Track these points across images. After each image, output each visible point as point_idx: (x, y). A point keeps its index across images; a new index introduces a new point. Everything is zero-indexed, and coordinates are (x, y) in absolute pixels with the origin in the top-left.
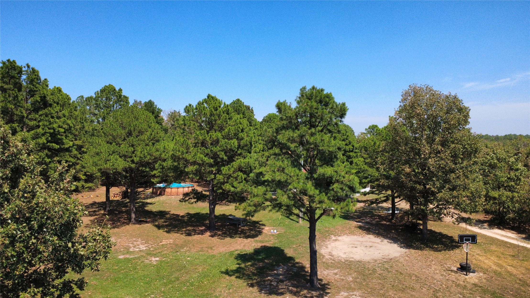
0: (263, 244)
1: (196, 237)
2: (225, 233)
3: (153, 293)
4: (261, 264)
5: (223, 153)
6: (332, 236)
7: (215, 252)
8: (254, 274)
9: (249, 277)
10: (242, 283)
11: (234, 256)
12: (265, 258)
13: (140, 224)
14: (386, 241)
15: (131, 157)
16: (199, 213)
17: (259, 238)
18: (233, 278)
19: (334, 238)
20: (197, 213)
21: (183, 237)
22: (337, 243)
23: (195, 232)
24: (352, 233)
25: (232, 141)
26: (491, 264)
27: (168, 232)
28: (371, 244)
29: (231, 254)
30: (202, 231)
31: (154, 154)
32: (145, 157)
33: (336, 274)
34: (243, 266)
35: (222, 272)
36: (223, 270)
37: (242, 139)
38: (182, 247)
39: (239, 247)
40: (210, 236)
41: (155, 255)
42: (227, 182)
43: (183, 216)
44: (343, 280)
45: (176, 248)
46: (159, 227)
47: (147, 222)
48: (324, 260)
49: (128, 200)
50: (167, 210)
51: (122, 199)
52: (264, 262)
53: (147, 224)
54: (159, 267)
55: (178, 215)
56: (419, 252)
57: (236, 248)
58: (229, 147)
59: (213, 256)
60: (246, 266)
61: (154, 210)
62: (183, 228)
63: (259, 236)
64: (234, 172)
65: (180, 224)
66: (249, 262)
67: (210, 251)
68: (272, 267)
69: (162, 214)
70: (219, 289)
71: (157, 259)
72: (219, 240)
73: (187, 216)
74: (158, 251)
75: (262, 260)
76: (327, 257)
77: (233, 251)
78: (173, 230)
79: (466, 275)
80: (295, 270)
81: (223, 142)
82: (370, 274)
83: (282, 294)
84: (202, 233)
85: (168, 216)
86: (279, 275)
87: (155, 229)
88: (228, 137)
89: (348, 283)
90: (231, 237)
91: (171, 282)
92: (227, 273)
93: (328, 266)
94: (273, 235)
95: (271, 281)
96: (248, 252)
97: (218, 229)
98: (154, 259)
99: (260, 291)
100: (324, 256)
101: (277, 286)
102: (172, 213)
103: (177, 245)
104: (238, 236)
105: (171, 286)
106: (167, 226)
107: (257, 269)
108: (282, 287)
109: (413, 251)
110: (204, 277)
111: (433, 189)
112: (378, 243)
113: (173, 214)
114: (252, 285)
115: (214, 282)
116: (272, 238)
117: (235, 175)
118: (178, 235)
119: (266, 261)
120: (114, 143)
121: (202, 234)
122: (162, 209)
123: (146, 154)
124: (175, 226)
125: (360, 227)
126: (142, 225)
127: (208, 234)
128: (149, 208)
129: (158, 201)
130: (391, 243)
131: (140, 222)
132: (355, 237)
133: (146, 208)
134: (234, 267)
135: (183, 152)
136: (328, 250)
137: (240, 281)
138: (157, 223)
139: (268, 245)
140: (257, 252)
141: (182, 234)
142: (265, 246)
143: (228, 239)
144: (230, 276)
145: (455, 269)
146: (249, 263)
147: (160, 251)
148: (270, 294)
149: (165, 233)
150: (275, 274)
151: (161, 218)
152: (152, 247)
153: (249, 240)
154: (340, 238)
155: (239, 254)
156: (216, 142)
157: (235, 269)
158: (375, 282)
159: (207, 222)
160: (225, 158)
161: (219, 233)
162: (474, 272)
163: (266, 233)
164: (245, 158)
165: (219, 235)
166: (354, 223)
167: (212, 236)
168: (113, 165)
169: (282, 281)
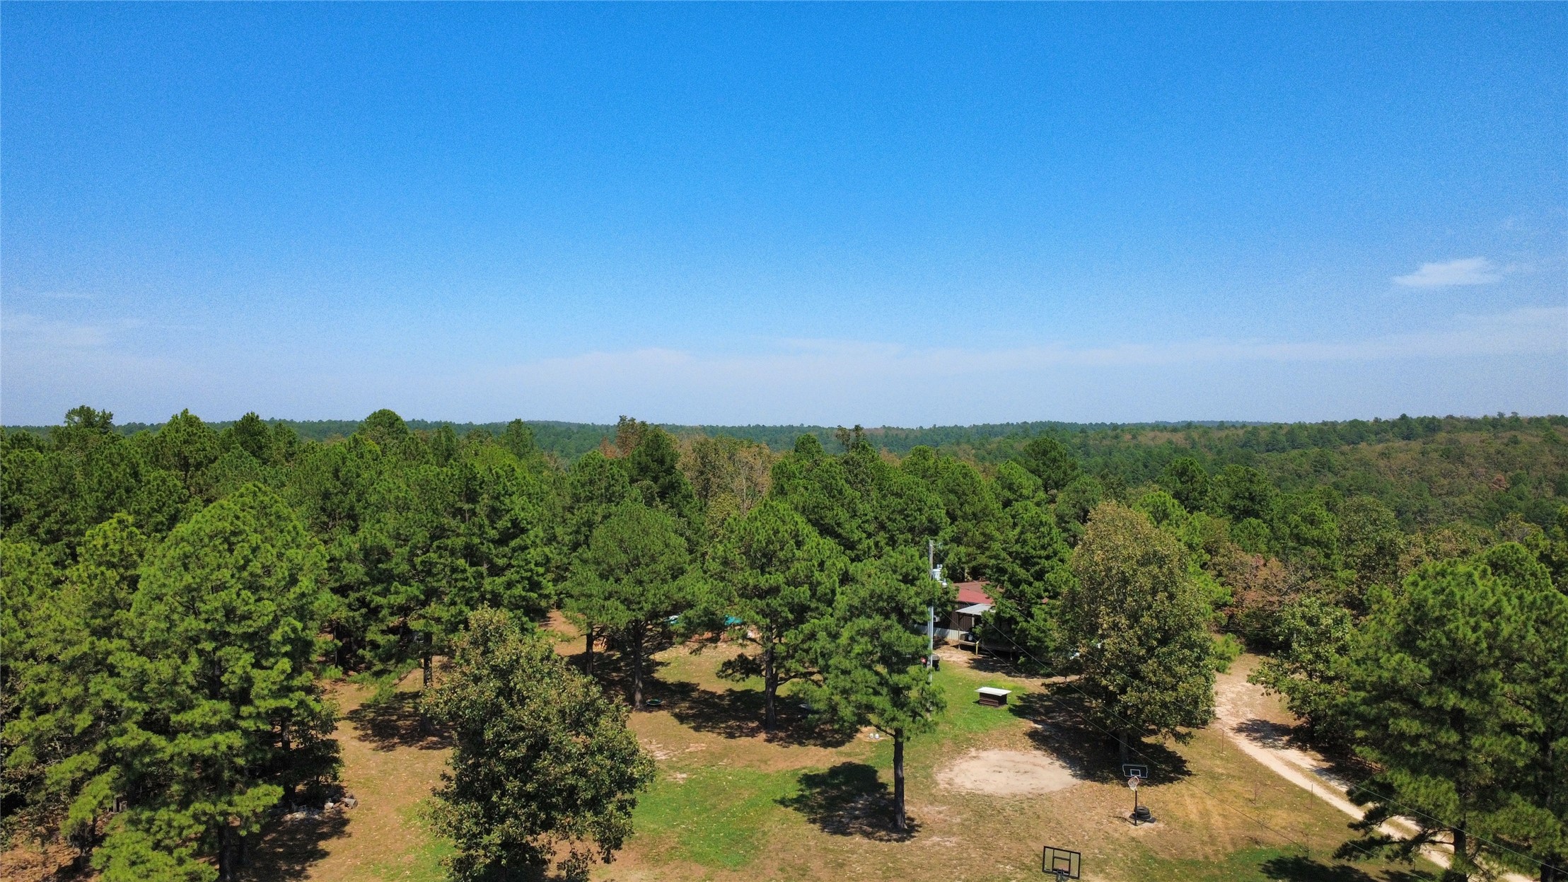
0: (848, 760)
1: (744, 741)
2: (789, 736)
3: (683, 823)
4: (835, 793)
5: (787, 609)
6: (973, 749)
7: (771, 769)
8: (820, 806)
9: (812, 810)
10: (801, 817)
11: (797, 778)
12: (844, 784)
13: (650, 712)
14: (1058, 763)
15: (639, 603)
16: (751, 690)
17: (846, 748)
18: (790, 809)
19: (973, 752)
20: (746, 691)
21: (722, 738)
22: (974, 763)
23: (742, 732)
24: (1011, 746)
25: (802, 589)
26: (1195, 811)
27: (697, 729)
28: (1028, 767)
29: (794, 773)
30: (753, 729)
31: (676, 597)
32: (661, 603)
33: (940, 813)
34: (807, 793)
35: (775, 801)
36: (778, 798)
37: (819, 583)
38: (721, 757)
39: (809, 764)
40: (766, 740)
41: (681, 770)
42: (793, 657)
43: (721, 697)
44: (945, 821)
45: (713, 758)
46: (681, 718)
47: (660, 707)
48: (934, 791)
49: (618, 655)
50: (694, 681)
51: (606, 651)
52: (839, 789)
53: (662, 712)
54: (688, 788)
55: (713, 694)
56: (1097, 785)
57: (804, 764)
58: (796, 600)
59: (768, 776)
60: (811, 794)
61: (671, 680)
62: (722, 722)
63: (847, 744)
64: (803, 642)
65: (716, 713)
66: (817, 787)
67: (763, 766)
68: (850, 798)
69: (683, 689)
70: (769, 824)
71: (684, 776)
72: (779, 748)
73: (728, 695)
74: (684, 763)
75: (838, 787)
76: (942, 786)
77: (798, 770)
78: (705, 727)
79: (1135, 824)
80: (883, 803)
81: (786, 591)
82: (992, 815)
83: (851, 834)
84: (752, 733)
85: (695, 695)
86: (855, 809)
87: (676, 722)
88: (794, 582)
89: (951, 826)
90: (801, 744)
91: (706, 810)
92: (783, 802)
93: (934, 800)
94: (871, 743)
95: (842, 817)
96: (821, 772)
97: (780, 728)
98: (679, 776)
99: (823, 830)
100: (938, 784)
101: (848, 824)
102: (702, 688)
103: (712, 754)
104: (812, 742)
105: (705, 815)
106: (694, 717)
107: (826, 799)
108: (855, 824)
109: (1088, 783)
110: (753, 805)
111: (1111, 688)
112: (1043, 767)
113: (704, 691)
114: (814, 821)
115: (764, 814)
116: (868, 749)
117: (805, 646)
118: (715, 735)
119: (844, 788)
120: (611, 579)
121: (753, 736)
122: (684, 679)
123: (663, 598)
124: (708, 718)
125: (1033, 735)
126: (654, 713)
127: (763, 736)
128: (661, 674)
129: (676, 658)
130: (1063, 767)
131: (648, 708)
132: (1013, 753)
133: (656, 675)
134: (794, 795)
135: (722, 604)
136: (950, 775)
137: (800, 815)
138: (677, 710)
139: (856, 760)
140: (834, 772)
141: (719, 734)
142: (850, 764)
143: (795, 747)
144: (787, 806)
145: (1128, 814)
146: (818, 790)
147: (687, 763)
148: (835, 833)
149: (692, 731)
150: (852, 808)
151: (683, 700)
152: (675, 755)
153: (830, 749)
154: (983, 754)
155: (805, 775)
156: (774, 591)
157: (795, 797)
158: (988, 828)
159: (763, 711)
160: (790, 616)
161: (782, 734)
162: (1152, 821)
163: (860, 739)
164: (822, 615)
165: (781, 739)
166: (1028, 725)
167: (769, 741)
168: (613, 618)
169: (857, 818)
